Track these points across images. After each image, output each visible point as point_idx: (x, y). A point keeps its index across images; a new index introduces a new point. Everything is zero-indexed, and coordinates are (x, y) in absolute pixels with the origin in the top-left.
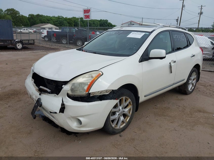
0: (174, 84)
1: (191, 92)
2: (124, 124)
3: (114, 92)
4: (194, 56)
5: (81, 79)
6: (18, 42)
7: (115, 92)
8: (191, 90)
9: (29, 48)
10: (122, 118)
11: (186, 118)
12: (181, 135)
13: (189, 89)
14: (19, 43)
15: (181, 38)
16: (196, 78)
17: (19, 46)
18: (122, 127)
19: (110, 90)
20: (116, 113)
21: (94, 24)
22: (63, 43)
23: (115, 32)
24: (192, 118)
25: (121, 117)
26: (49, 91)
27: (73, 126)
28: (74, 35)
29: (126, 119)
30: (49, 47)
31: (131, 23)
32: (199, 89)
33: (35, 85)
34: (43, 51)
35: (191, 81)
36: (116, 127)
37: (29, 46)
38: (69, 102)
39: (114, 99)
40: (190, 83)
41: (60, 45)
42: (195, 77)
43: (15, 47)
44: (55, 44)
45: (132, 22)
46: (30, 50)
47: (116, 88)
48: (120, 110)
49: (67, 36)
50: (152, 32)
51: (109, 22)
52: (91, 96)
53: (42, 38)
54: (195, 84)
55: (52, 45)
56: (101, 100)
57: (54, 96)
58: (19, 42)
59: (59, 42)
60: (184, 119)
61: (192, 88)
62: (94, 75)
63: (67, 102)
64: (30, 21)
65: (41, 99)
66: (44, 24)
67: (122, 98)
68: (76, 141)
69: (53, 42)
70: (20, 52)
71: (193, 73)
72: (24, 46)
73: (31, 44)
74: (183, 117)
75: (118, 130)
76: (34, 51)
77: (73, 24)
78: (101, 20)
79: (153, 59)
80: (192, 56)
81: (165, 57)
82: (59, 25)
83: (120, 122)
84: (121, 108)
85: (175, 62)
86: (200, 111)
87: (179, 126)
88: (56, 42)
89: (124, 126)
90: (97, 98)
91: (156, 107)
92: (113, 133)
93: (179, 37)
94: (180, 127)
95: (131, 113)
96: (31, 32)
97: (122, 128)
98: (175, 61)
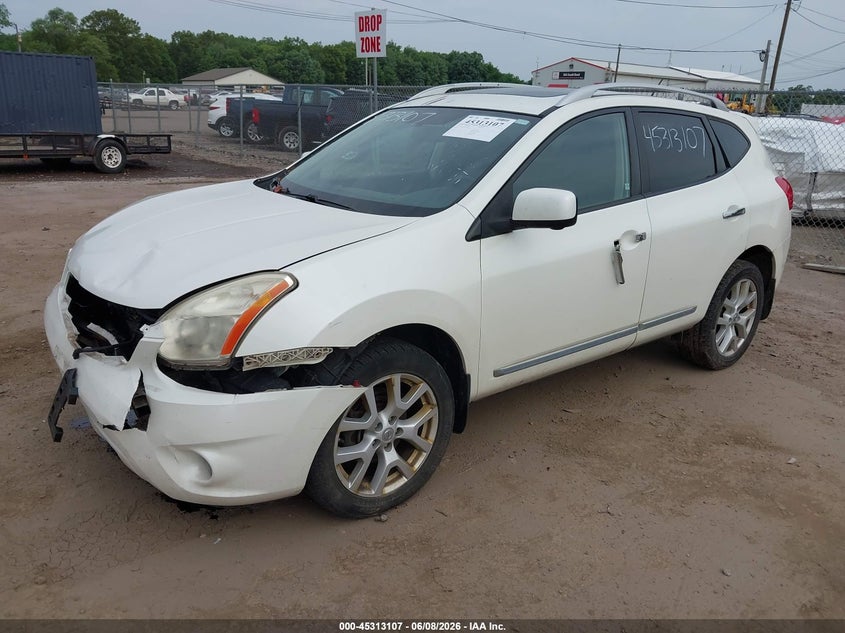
0: (641, 327)
1: (730, 362)
2: (404, 481)
3: (349, 357)
4: (740, 212)
5: (213, 300)
6: (109, 143)
7: (353, 356)
8: (732, 352)
9: (150, 168)
10: (391, 457)
11: (672, 466)
12: (623, 532)
13: (722, 349)
14: (109, 146)
15: (682, 139)
16: (755, 305)
17: (113, 159)
18: (389, 490)
19: (326, 349)
20: (366, 436)
21: (425, 68)
22: (283, 149)
23: (412, 112)
24: (696, 468)
25: (386, 453)
26: (113, 341)
27: (184, 480)
28: (326, 118)
29: (410, 461)
30: (229, 163)
31: (571, 66)
32: (773, 348)
33: (71, 317)
34: (199, 179)
35: (730, 313)
36: (361, 488)
37: (154, 160)
38: (166, 392)
39: (346, 383)
40: (724, 326)
41: (271, 155)
42: (750, 299)
43: (95, 162)
44: (252, 153)
45: (574, 63)
46: (153, 175)
47: (351, 339)
48: (380, 425)
49: (297, 118)
50: (541, 116)
51: (486, 61)
52: (246, 368)
53: (210, 125)
54: (748, 329)
55: (240, 156)
56: (290, 387)
57: (117, 366)
58: (113, 142)
59: (271, 142)
60: (661, 471)
61: (732, 342)
62: (261, 287)
63: (156, 390)
64: (176, 60)
65: (78, 372)
66: (229, 70)
67: (388, 378)
68: (203, 536)
69: (248, 142)
70: (112, 182)
71: (739, 284)
72: (129, 158)
73: (158, 150)
74: (660, 460)
75: (372, 500)
76: (164, 180)
77: (342, 70)
78: (453, 56)
79: (526, 227)
80: (734, 211)
81: (575, 218)
82: (286, 72)
83: (382, 474)
84: (384, 418)
85: (641, 238)
86: (739, 440)
87: (628, 496)
88: (262, 145)
89: (402, 486)
90: (282, 377)
91: (565, 416)
92: (352, 511)
93: (673, 133)
94: (630, 501)
95: (432, 436)
96: (176, 102)
97: (390, 495)
98: (640, 232)
